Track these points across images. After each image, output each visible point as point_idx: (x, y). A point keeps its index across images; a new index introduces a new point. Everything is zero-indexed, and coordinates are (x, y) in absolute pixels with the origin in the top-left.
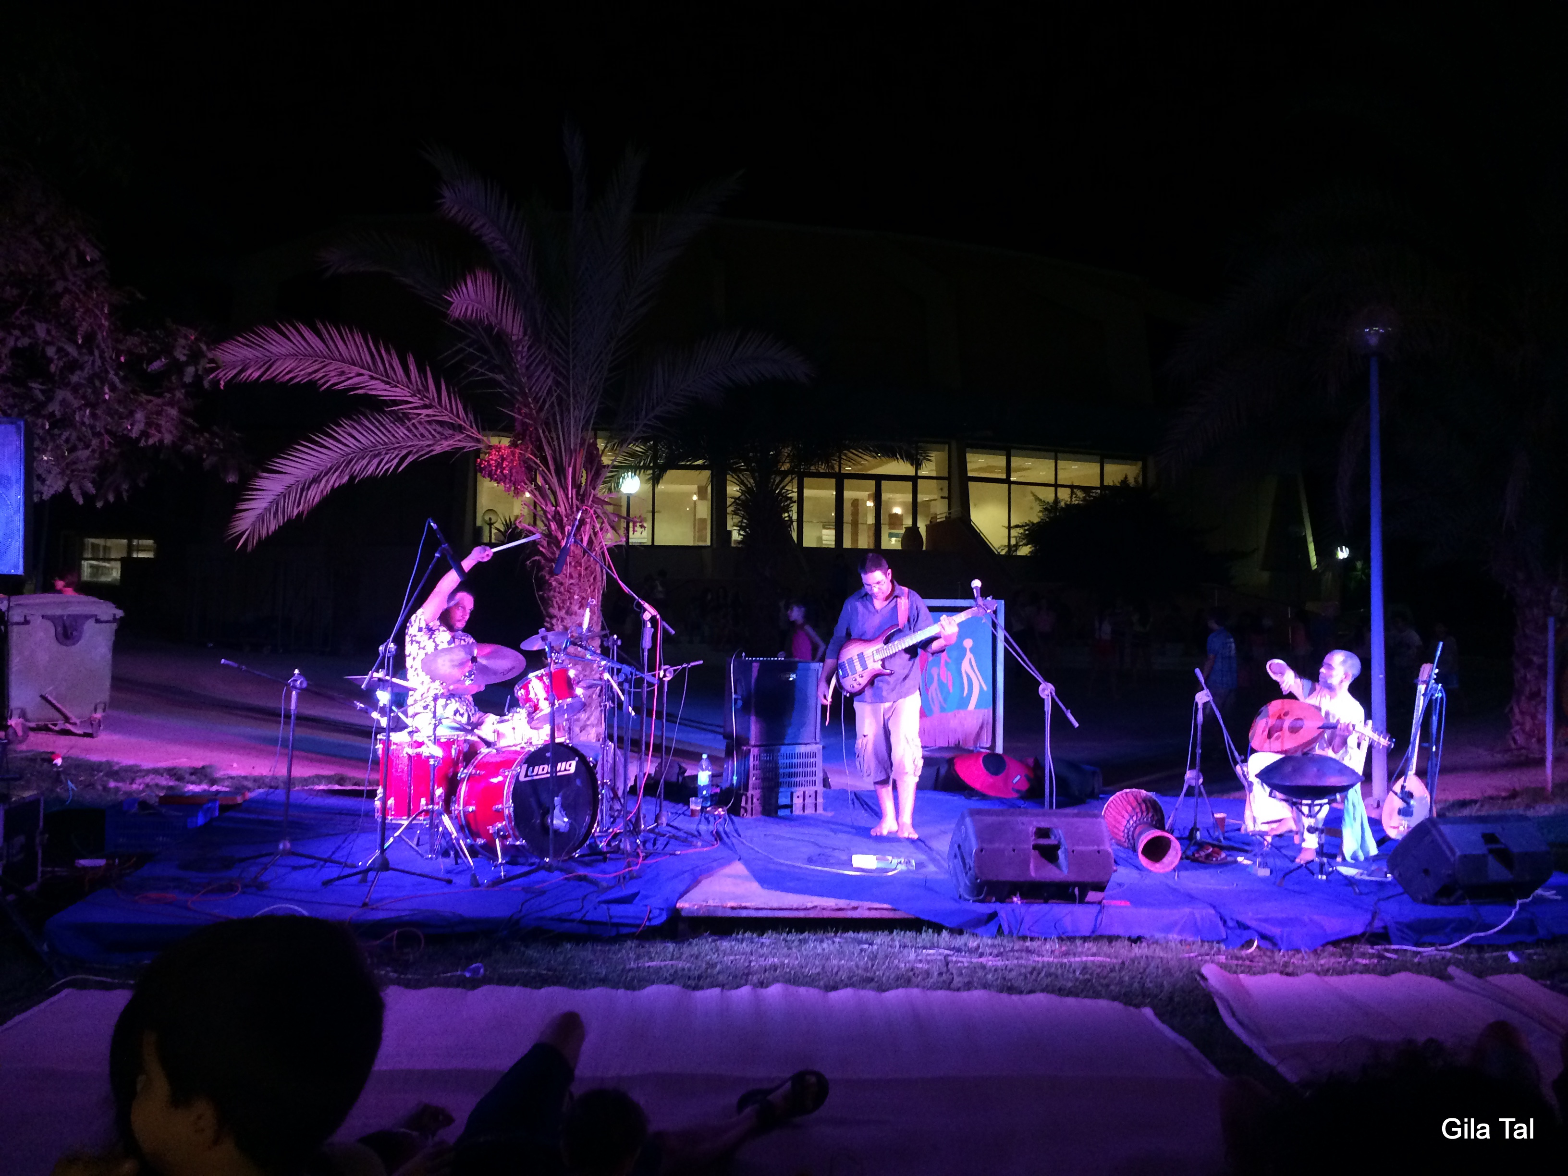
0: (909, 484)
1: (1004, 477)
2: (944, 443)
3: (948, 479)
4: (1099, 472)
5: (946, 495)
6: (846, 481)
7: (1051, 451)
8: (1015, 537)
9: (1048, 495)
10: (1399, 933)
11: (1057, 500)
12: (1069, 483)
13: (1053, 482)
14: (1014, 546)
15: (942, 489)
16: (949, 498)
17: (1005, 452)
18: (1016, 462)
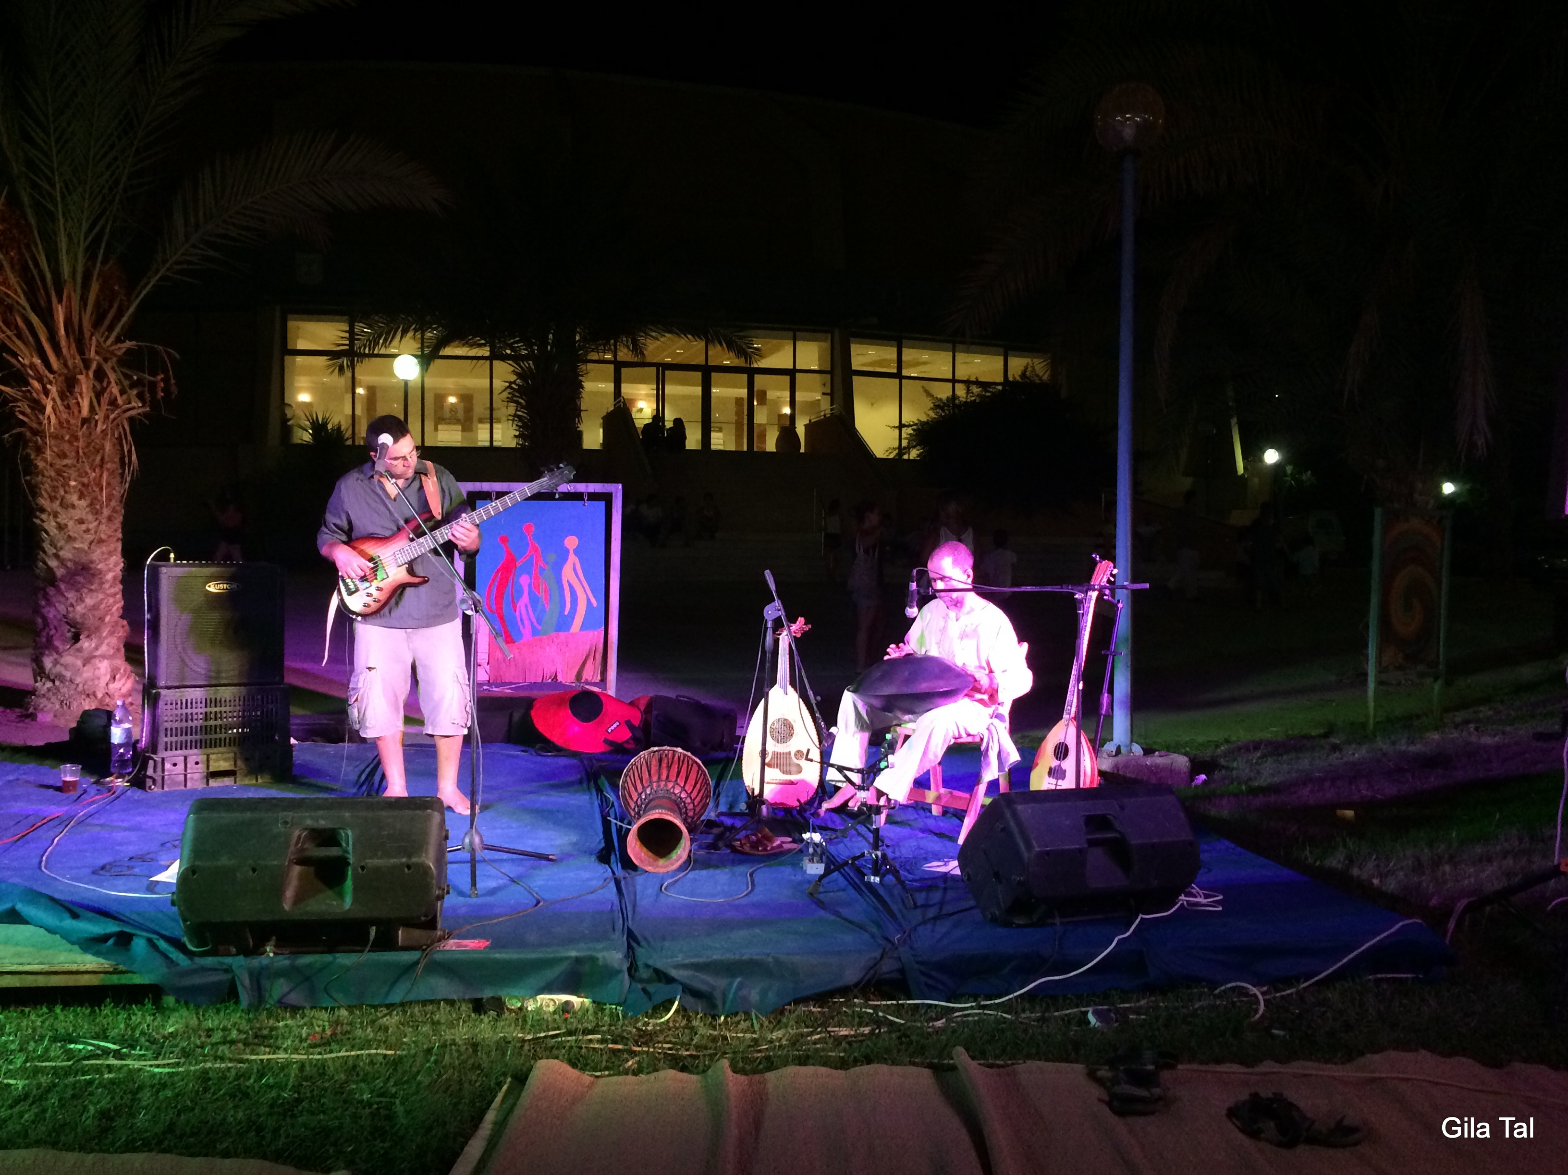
0: (787, 379)
1: (895, 371)
2: (826, 332)
3: (831, 372)
4: (1002, 367)
5: (829, 391)
6: (713, 374)
7: (948, 342)
8: (906, 439)
9: (943, 392)
10: (923, 979)
11: (954, 396)
12: (965, 379)
13: (950, 377)
14: (905, 448)
15: (824, 385)
16: (832, 394)
17: (896, 343)
18: (908, 354)
